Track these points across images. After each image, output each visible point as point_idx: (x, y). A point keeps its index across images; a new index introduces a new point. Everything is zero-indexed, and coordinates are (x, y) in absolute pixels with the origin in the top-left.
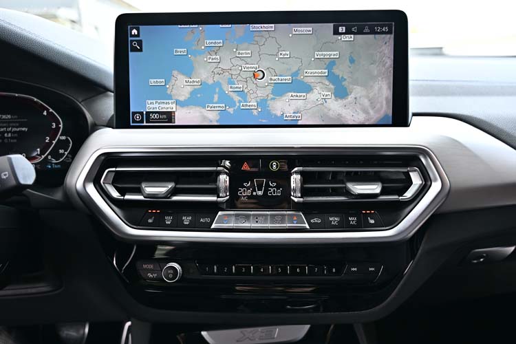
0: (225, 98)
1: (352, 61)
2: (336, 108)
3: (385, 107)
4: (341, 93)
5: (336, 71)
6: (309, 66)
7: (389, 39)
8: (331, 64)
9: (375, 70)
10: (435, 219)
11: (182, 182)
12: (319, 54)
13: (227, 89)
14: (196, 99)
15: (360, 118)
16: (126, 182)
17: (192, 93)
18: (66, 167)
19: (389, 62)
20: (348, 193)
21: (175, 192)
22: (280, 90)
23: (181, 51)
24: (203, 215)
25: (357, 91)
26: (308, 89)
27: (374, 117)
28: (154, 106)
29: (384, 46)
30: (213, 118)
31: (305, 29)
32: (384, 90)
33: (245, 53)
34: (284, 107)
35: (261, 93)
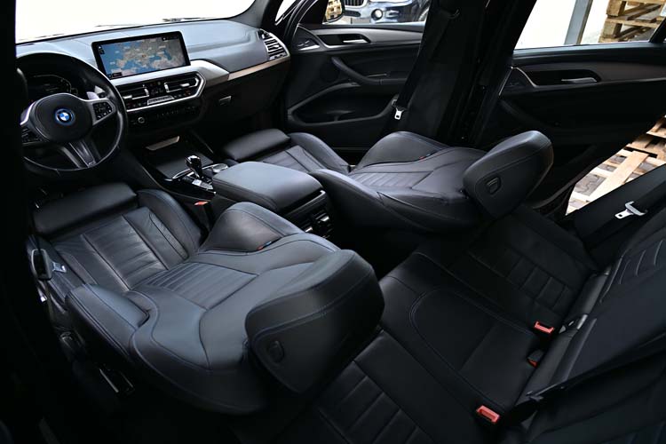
0: (136, 65)
1: (170, 48)
3: (183, 61)
4: (170, 58)
6: (159, 51)
8: (164, 50)
10: (205, 90)
12: (160, 47)
17: (126, 65)
20: (182, 87)
22: (152, 60)
23: (117, 52)
24: (143, 102)
25: (174, 57)
26: (160, 58)
28: (113, 71)
30: (135, 72)
31: (154, 40)
33: (138, 50)
35: (146, 62)
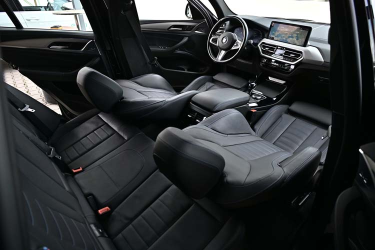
2: (296, 42)
5: (298, 36)
7: (308, 31)
9: (303, 36)
11: (271, 49)
13: (282, 35)
14: (277, 36)
15: (299, 44)
16: (264, 47)
18: (258, 44)
19: (306, 36)
21: (268, 50)
27: (301, 44)
29: (307, 32)
32: (304, 40)
34: (289, 40)
